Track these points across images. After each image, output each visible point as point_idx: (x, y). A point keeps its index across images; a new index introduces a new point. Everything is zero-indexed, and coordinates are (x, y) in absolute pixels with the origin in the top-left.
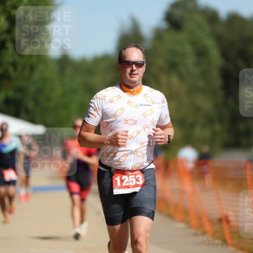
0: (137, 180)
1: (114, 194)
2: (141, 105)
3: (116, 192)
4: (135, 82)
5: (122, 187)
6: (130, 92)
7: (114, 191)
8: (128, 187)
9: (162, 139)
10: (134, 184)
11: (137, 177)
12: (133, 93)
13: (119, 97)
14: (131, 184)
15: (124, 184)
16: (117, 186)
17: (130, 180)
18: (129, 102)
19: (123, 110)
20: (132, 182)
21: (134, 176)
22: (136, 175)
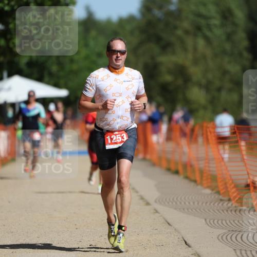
0: (122, 138)
1: (107, 148)
2: (124, 81)
3: (108, 147)
4: (119, 66)
5: (112, 144)
6: (116, 72)
7: (106, 146)
8: (116, 143)
9: (140, 107)
10: (120, 141)
11: (122, 135)
12: (118, 73)
13: (108, 76)
14: (118, 141)
15: (113, 142)
16: (108, 143)
17: (117, 138)
18: (116, 80)
19: (111, 86)
20: (119, 139)
21: (120, 135)
22: (121, 134)
